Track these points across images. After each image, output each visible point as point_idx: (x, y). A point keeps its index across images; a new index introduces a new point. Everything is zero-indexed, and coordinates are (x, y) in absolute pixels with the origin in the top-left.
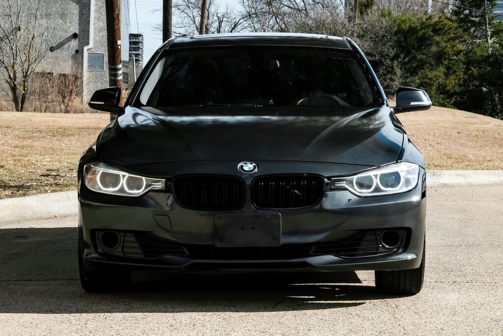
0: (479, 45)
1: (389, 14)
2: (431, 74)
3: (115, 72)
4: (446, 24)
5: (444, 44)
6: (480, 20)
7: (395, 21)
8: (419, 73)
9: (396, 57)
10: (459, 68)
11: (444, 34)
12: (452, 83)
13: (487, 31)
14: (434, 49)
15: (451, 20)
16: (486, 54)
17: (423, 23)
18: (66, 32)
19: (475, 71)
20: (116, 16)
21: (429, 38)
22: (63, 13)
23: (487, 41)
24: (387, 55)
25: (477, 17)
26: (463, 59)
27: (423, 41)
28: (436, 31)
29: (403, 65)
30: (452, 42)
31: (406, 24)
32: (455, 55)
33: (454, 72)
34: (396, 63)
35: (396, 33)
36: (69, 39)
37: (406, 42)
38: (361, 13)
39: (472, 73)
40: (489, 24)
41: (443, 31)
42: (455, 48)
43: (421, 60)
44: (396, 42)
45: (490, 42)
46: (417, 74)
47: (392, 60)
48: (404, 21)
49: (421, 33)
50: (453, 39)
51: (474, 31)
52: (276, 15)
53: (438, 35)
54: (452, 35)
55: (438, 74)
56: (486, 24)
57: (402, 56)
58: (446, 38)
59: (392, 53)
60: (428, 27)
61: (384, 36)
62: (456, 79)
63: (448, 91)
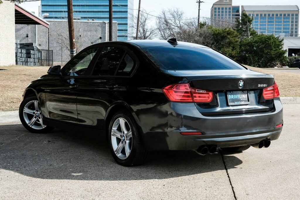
0: (245, 39)
1: (211, 28)
2: (226, 50)
3: (73, 52)
4: (232, 31)
5: (231, 39)
6: (246, 30)
7: (213, 31)
8: (222, 49)
9: (213, 44)
10: (237, 47)
11: (231, 35)
12: (234, 53)
13: (248, 33)
14: (228, 40)
15: (234, 30)
16: (248, 42)
17: (223, 31)
18: (97, 36)
19: (243, 48)
20: (72, 30)
21: (226, 36)
22: (96, 30)
23: (248, 37)
24: (210, 43)
25: (244, 28)
26: (239, 44)
27: (223, 38)
28: (228, 34)
29: (216, 46)
30: (234, 38)
31: (217, 31)
32: (235, 42)
33: (235, 49)
34: (213, 46)
35: (213, 35)
36: (98, 39)
37: (217, 38)
38: (201, 27)
39: (242, 49)
40: (249, 31)
41: (231, 34)
42: (236, 40)
43: (223, 45)
44: (213, 38)
45: (250, 37)
46: (221, 50)
47: (212, 45)
48: (216, 30)
49: (222, 35)
50: (235, 37)
51: (244, 34)
52: (169, 29)
53: (229, 35)
54: (234, 35)
55: (229, 50)
56: (248, 31)
57: (215, 43)
58: (232, 36)
59: (211, 42)
60: (225, 32)
61: (208, 36)
62: (236, 52)
63: (233, 56)
